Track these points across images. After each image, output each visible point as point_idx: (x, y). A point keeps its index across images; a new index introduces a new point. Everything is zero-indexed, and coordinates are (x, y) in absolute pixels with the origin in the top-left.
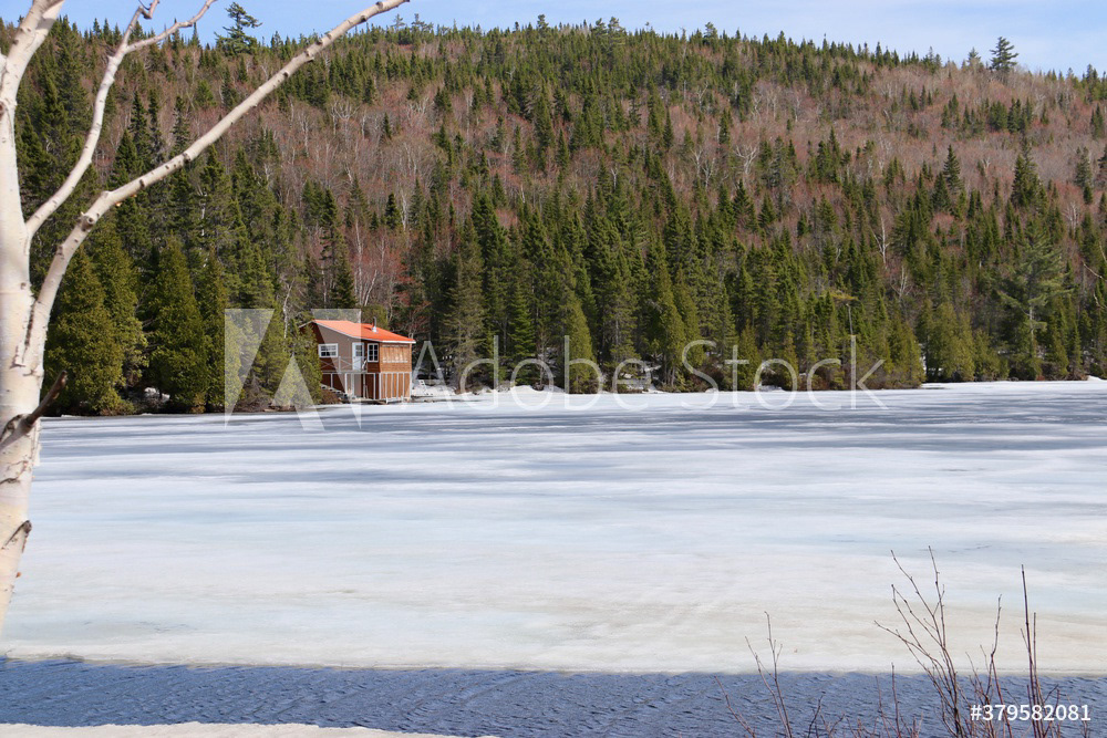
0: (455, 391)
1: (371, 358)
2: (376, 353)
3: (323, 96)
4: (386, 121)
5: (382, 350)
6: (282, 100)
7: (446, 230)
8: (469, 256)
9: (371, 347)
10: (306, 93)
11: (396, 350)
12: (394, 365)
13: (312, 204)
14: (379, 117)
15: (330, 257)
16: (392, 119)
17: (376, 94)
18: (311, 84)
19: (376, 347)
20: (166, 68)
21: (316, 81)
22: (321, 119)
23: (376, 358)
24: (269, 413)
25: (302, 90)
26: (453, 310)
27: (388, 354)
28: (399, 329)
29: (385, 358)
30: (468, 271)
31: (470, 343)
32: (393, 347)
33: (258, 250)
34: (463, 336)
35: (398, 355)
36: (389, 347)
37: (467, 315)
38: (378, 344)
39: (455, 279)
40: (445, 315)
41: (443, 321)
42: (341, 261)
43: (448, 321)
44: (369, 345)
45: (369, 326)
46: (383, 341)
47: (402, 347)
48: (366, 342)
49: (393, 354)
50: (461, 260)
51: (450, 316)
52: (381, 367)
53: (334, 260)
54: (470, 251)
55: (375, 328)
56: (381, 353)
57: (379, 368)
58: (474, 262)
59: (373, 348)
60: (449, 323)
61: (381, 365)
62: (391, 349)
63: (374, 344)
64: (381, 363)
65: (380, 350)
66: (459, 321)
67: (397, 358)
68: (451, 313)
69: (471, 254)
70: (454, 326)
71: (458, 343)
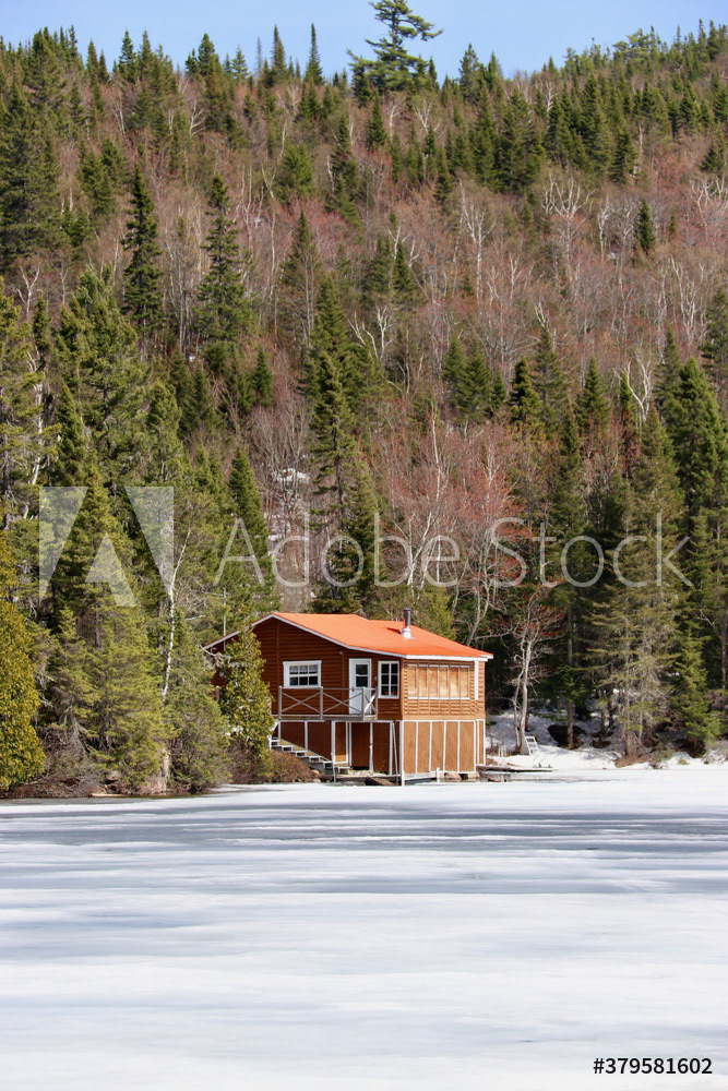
0: (617, 762)
1: (385, 691)
2: (395, 680)
3: (530, 170)
4: (644, 217)
5: (406, 674)
6: (441, 180)
7: (612, 433)
8: (649, 485)
9: (385, 668)
10: (497, 165)
11: (443, 675)
12: (434, 704)
13: (460, 384)
14: (631, 209)
16: (656, 212)
17: (638, 164)
18: (507, 146)
19: (395, 668)
20: (229, 122)
21: (519, 140)
22: (513, 215)
23: (395, 690)
24: (101, 800)
25: (488, 161)
26: (611, 594)
27: (421, 682)
28: (503, 632)
29: (414, 690)
30: (646, 515)
31: (647, 662)
32: (435, 669)
33: (92, 472)
34: (633, 647)
35: (447, 684)
36: (425, 669)
37: (642, 604)
38: (397, 662)
39: (619, 531)
40: (595, 604)
41: (590, 616)
42: (354, 496)
43: (601, 616)
44: (380, 663)
45: (398, 625)
46: (408, 657)
47: (456, 670)
48: (375, 657)
49: (434, 682)
50: (630, 493)
51: (605, 605)
52: (403, 708)
53: (341, 493)
54: (651, 475)
55: (408, 629)
56: (403, 681)
57: (399, 710)
58: (661, 496)
59: (389, 669)
60: (603, 621)
61: (404, 704)
62: (430, 672)
63: (390, 663)
64: (403, 700)
65: (403, 673)
66: (623, 617)
67: (443, 691)
68: (608, 602)
69: (653, 481)
70: (616, 628)
71: (623, 662)
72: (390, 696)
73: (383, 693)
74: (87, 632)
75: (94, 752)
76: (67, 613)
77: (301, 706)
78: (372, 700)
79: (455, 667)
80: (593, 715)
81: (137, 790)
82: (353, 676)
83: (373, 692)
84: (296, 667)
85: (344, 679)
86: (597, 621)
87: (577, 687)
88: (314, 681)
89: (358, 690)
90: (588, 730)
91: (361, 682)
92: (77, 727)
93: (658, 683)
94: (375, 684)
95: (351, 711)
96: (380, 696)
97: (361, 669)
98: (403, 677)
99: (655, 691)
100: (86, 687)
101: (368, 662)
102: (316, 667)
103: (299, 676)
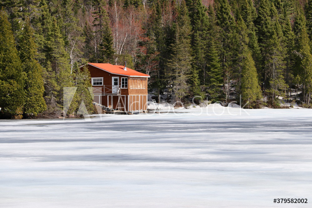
1: (123, 87)
2: (126, 83)
5: (130, 81)
7: (169, 8)
8: (183, 24)
9: (123, 80)
11: (138, 82)
12: (137, 90)
15: (99, 25)
19: (126, 80)
23: (126, 86)
24: (61, 119)
26: (173, 57)
27: (133, 84)
28: (140, 69)
29: (132, 86)
30: (182, 33)
31: (183, 77)
32: (137, 80)
33: (54, 20)
34: (179, 73)
35: (140, 84)
36: (134, 80)
37: (181, 60)
38: (127, 78)
39: (174, 38)
40: (168, 60)
41: (167, 64)
42: (106, 27)
43: (170, 64)
44: (122, 78)
45: (122, 67)
46: (131, 76)
47: (142, 80)
48: (120, 76)
49: (136, 84)
50: (178, 26)
51: (171, 61)
52: (129, 92)
53: (101, 26)
54: (183, 21)
55: (126, 68)
56: (129, 83)
57: (128, 92)
58: (186, 28)
59: (124, 80)
60: (170, 65)
61: (129, 90)
62: (135, 81)
63: (125, 78)
64: (129, 89)
65: (129, 81)
66: (176, 64)
67: (139, 86)
68: (172, 59)
69: (184, 23)
70: (174, 67)
71: (176, 77)
72: (124, 88)
73: (122, 87)
74: (54, 69)
75: (58, 105)
76: (49, 63)
77: (98, 91)
78: (119, 89)
79: (142, 79)
80: (164, 93)
81: (69, 116)
82: (113, 82)
83: (119, 87)
84: (95, 79)
85: (110, 83)
86: (169, 65)
87: (161, 85)
88: (101, 83)
89: (116, 86)
90: (164, 98)
91: (116, 84)
92: (53, 98)
93: (186, 83)
94: (120, 84)
95: (113, 92)
96: (122, 88)
97: (116, 80)
98: (129, 82)
99: (185, 86)
100: (56, 85)
101: (118, 78)
102: (101, 79)
103: (96, 82)
